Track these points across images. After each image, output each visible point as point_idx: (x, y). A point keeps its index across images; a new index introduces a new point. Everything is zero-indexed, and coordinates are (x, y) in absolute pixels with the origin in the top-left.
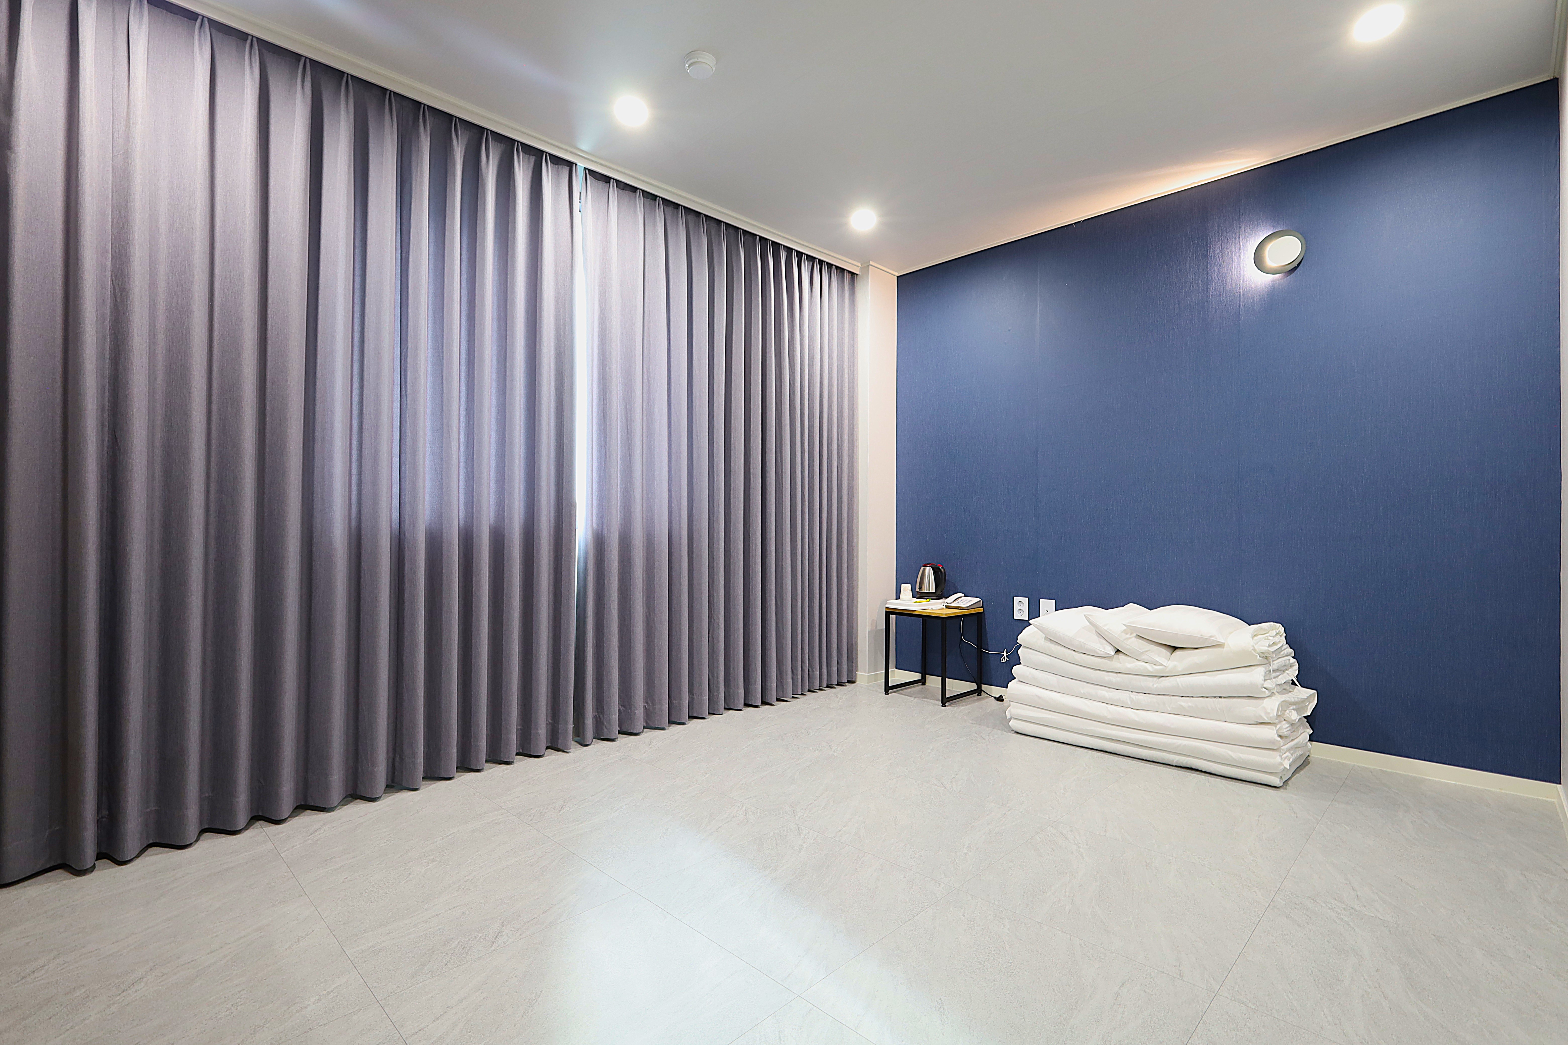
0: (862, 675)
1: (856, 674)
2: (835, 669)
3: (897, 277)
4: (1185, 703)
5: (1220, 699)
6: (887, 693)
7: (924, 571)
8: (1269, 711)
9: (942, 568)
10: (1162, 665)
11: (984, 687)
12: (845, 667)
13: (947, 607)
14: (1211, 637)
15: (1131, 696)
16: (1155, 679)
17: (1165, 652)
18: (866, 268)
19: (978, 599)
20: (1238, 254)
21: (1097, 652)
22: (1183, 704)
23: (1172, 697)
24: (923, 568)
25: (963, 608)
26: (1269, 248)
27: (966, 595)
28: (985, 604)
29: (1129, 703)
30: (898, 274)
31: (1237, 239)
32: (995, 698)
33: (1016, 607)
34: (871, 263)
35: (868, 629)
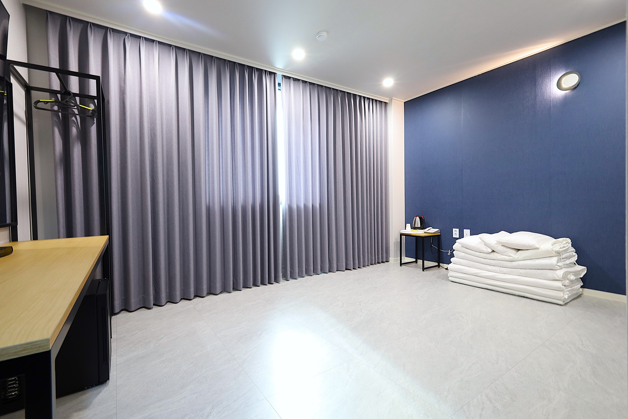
0: (391, 259)
1: (389, 259)
2: (380, 256)
3: (404, 102)
4: (522, 271)
5: (538, 270)
6: (401, 266)
7: (416, 218)
8: (559, 275)
9: (423, 217)
10: (512, 257)
11: (441, 264)
12: (384, 256)
13: (425, 233)
14: (533, 245)
15: (500, 269)
16: (510, 262)
17: (514, 251)
18: (391, 100)
19: (438, 230)
20: (550, 83)
21: (484, 251)
22: (521, 272)
23: (517, 269)
24: (415, 217)
25: (431, 233)
26: (564, 80)
27: (433, 228)
28: (441, 231)
29: (499, 271)
30: (404, 101)
31: (549, 77)
32: (445, 268)
33: (454, 233)
34: (393, 98)
35: (394, 241)
